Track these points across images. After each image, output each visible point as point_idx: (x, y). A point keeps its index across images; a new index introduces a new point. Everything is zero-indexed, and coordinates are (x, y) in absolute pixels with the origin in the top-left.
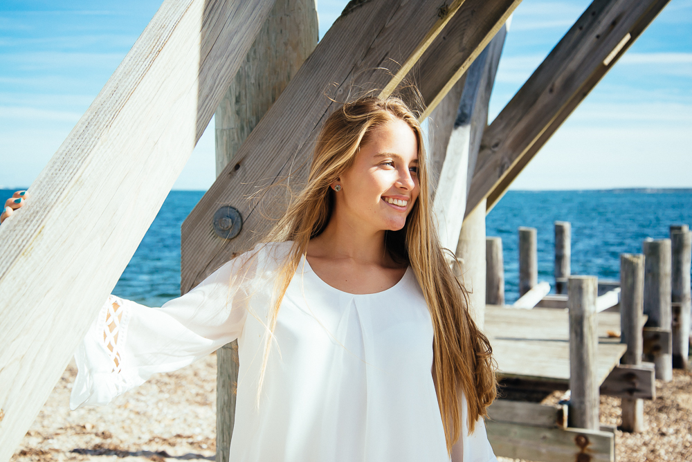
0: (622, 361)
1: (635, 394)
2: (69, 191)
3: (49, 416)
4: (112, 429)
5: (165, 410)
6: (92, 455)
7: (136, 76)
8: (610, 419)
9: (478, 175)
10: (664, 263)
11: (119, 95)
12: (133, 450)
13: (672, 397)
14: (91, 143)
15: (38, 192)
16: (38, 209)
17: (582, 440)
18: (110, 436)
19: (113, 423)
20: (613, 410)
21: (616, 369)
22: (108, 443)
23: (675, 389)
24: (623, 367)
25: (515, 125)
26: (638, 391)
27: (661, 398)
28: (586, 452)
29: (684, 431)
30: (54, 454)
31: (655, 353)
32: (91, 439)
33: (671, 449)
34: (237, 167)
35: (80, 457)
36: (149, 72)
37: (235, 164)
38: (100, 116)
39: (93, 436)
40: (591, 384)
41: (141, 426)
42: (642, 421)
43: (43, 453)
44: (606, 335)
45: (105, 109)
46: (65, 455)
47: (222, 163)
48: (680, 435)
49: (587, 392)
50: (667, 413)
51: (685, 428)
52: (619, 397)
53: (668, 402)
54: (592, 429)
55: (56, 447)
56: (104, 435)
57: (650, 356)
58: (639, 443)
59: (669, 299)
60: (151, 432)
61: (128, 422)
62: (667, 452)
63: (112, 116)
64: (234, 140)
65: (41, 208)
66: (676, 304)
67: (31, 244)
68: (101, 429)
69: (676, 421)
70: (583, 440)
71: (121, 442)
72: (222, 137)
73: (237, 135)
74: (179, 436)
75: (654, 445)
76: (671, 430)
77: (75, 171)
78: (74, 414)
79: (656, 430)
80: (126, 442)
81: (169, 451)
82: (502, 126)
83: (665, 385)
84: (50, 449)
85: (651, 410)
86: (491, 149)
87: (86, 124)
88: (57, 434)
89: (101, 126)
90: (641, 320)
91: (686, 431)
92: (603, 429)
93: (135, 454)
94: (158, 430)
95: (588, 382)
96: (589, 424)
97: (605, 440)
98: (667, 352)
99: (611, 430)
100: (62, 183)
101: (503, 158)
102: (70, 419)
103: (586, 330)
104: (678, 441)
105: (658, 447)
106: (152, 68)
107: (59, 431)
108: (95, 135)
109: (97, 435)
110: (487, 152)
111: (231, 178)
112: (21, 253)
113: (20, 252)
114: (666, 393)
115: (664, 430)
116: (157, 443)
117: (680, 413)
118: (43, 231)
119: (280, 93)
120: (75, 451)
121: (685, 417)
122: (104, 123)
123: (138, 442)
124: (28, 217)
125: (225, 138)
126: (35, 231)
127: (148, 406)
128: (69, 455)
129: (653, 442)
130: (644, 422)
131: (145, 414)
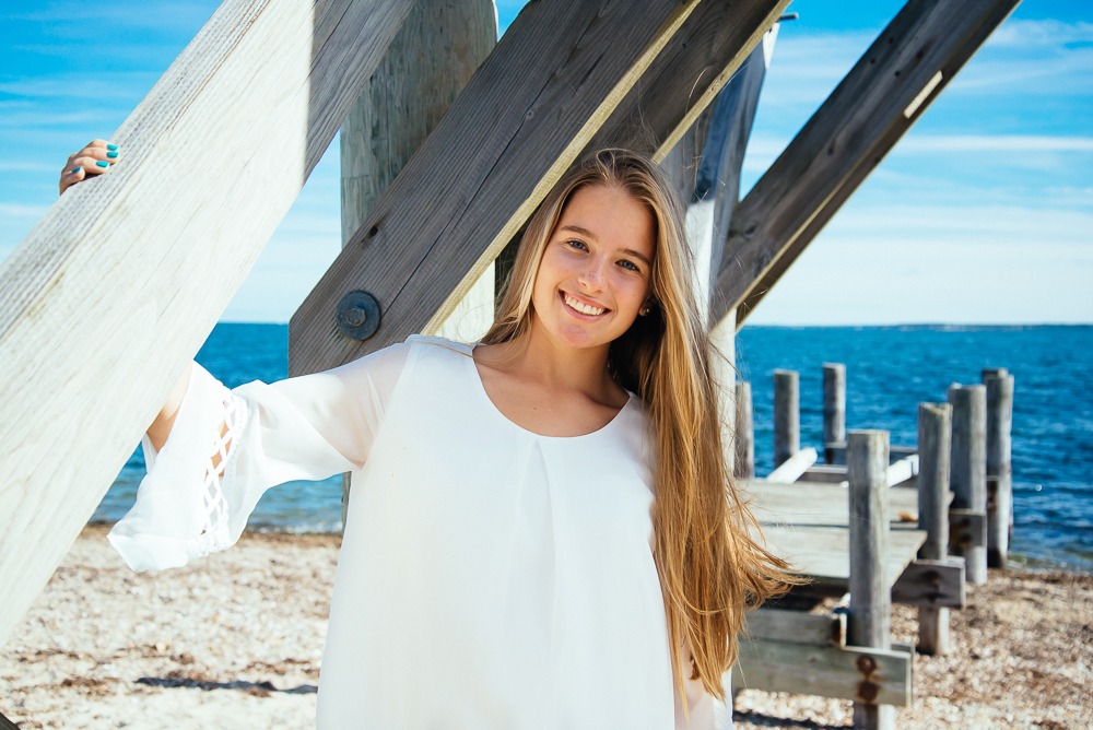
0: (920, 554)
1: (938, 600)
2: (105, 223)
3: (105, 632)
4: (194, 651)
5: (271, 625)
6: (166, 686)
7: (216, 56)
8: (902, 636)
9: (726, 273)
10: (977, 418)
11: (188, 83)
12: (224, 680)
13: (988, 606)
14: (141, 151)
15: (56, 223)
16: (55, 248)
17: (866, 664)
18: (192, 661)
19: (196, 643)
20: (906, 625)
21: (911, 565)
22: (188, 671)
23: (991, 595)
24: (921, 562)
25: (779, 201)
26: (942, 596)
27: (972, 607)
28: (872, 680)
29: (1004, 653)
30: (111, 684)
31: (964, 546)
32: (165, 664)
33: (987, 678)
34: (374, 231)
35: (148, 689)
36: (237, 51)
37: (370, 226)
38: (157, 113)
39: (167, 660)
40: (880, 584)
41: (235, 647)
42: (946, 640)
43: (96, 683)
44: (897, 518)
45: (165, 104)
46: (127, 686)
47: (351, 228)
48: (999, 658)
49: (875, 595)
50: (981, 628)
51: (1006, 648)
52: (913, 607)
53: (983, 613)
54: (881, 647)
55: (115, 675)
56: (183, 659)
57: (956, 549)
58: (944, 669)
59: (982, 469)
60: (250, 655)
61: (218, 641)
62: (982, 682)
63: (177, 113)
64: (368, 193)
65: (59, 246)
66: (992, 477)
67: (42, 299)
68: (179, 650)
69: (994, 639)
70: (868, 663)
71: (208, 668)
72: (351, 188)
73: (375, 186)
74: (290, 661)
75: (964, 673)
76: (987, 652)
77: (116, 192)
78: (141, 630)
79: (966, 651)
80: (214, 668)
81: (276, 681)
82: (760, 202)
83: (978, 590)
84: (105, 678)
85: (959, 623)
86: (742, 235)
87: (136, 125)
88: (116, 657)
89: (159, 128)
90: (947, 498)
91: (1007, 652)
92: (895, 647)
93: (226, 686)
94: (261, 652)
95: (875, 581)
96: (876, 641)
97: (900, 663)
98: (980, 544)
99: (907, 649)
100: (95, 209)
101: (761, 249)
102: (135, 637)
103: (873, 507)
104: (997, 666)
105: (969, 675)
106: (240, 46)
107: (119, 654)
108: (149, 140)
109: (172, 658)
110: (739, 239)
111: (363, 248)
112: (26, 312)
113: (23, 311)
114: (979, 601)
115: (977, 651)
116: (259, 670)
117: (999, 628)
118: (62, 280)
119: (439, 119)
120: (142, 681)
121: (1006, 634)
122: (163, 123)
123: (231, 668)
124: (39, 259)
125: (355, 190)
126: (49, 279)
127: (246, 619)
128: (132, 686)
129: (962, 668)
130: (950, 640)
131: (241, 630)
